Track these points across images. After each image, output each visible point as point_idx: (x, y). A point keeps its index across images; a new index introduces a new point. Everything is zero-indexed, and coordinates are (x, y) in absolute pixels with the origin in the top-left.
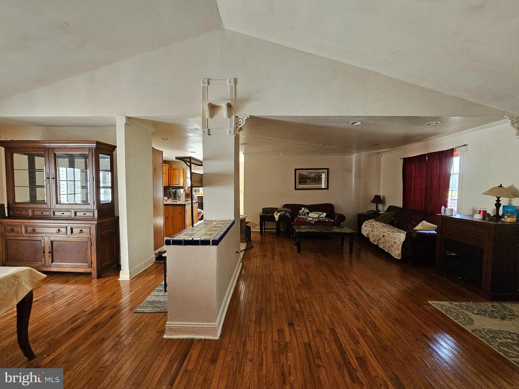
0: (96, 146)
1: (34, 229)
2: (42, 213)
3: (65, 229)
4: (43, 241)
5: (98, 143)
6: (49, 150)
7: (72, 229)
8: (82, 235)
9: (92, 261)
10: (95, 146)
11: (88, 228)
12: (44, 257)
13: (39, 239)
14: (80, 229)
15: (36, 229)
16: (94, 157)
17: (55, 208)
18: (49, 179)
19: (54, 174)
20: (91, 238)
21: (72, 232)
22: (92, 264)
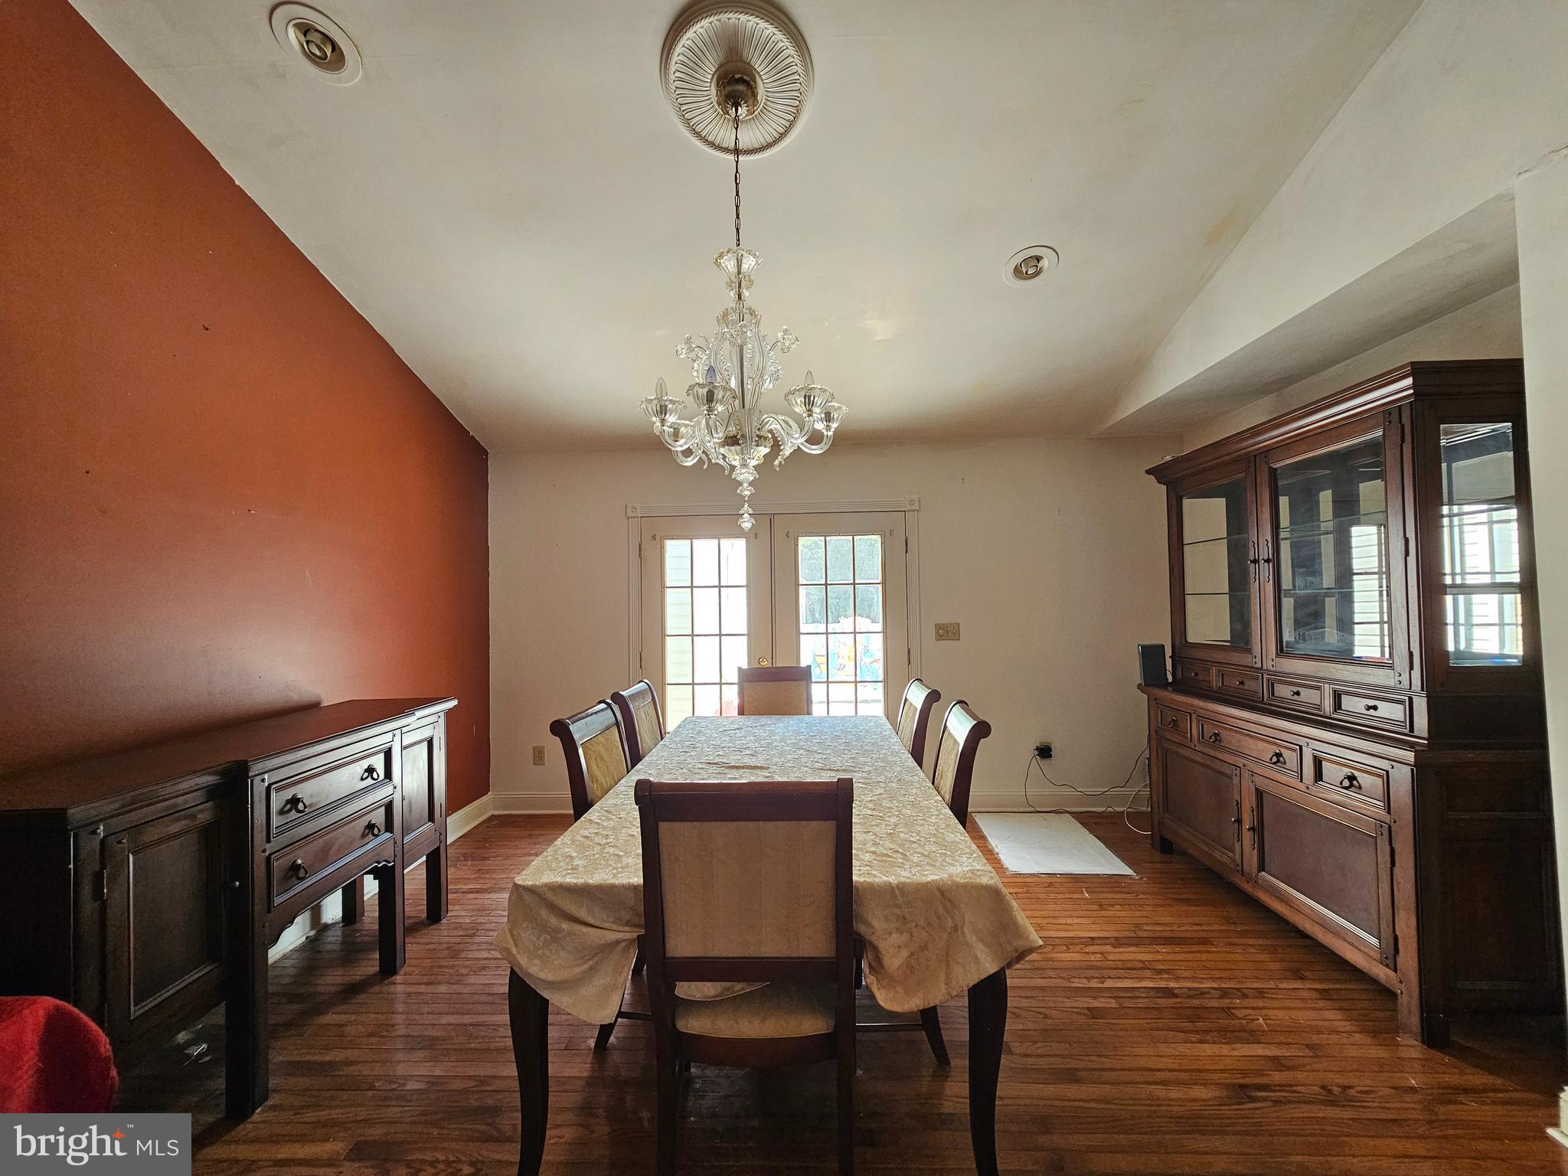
0: (1414, 386)
1: (1218, 735)
2: (1242, 683)
3: (1295, 754)
4: (1236, 780)
5: (1419, 370)
6: (1258, 459)
7: (1318, 763)
8: (1353, 798)
9: (1396, 938)
10: (1411, 391)
11: (1378, 776)
12: (1240, 839)
13: (1228, 772)
14: (1347, 771)
15: (1224, 734)
16: (1410, 446)
17: (1274, 669)
18: (1257, 565)
19: (1270, 545)
20: (1390, 827)
21: (1319, 776)
22: (1397, 950)
